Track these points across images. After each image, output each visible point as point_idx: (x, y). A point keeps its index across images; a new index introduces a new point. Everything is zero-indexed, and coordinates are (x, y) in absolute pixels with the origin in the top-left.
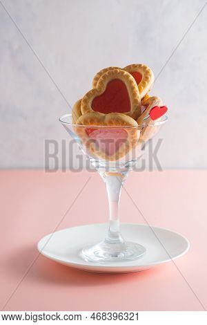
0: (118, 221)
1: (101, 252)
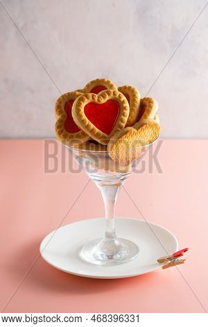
0: (113, 220)
1: (99, 253)
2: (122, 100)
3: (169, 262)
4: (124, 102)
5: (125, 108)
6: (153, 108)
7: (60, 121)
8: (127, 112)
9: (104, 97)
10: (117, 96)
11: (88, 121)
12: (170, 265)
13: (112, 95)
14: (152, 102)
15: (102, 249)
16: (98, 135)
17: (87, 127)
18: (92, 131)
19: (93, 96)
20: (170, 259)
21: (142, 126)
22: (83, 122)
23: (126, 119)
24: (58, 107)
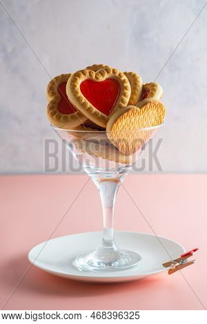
0: (112, 229)
2: (122, 79)
3: (178, 264)
4: (124, 81)
5: (126, 88)
6: (157, 91)
7: (52, 102)
8: (129, 93)
9: (103, 75)
10: (117, 74)
11: (84, 99)
12: (177, 268)
13: (111, 72)
14: (156, 86)
15: (99, 256)
16: (95, 115)
17: (84, 105)
18: (89, 110)
19: (90, 73)
20: (177, 261)
21: (146, 104)
22: (78, 99)
23: (127, 100)
24: (51, 89)
